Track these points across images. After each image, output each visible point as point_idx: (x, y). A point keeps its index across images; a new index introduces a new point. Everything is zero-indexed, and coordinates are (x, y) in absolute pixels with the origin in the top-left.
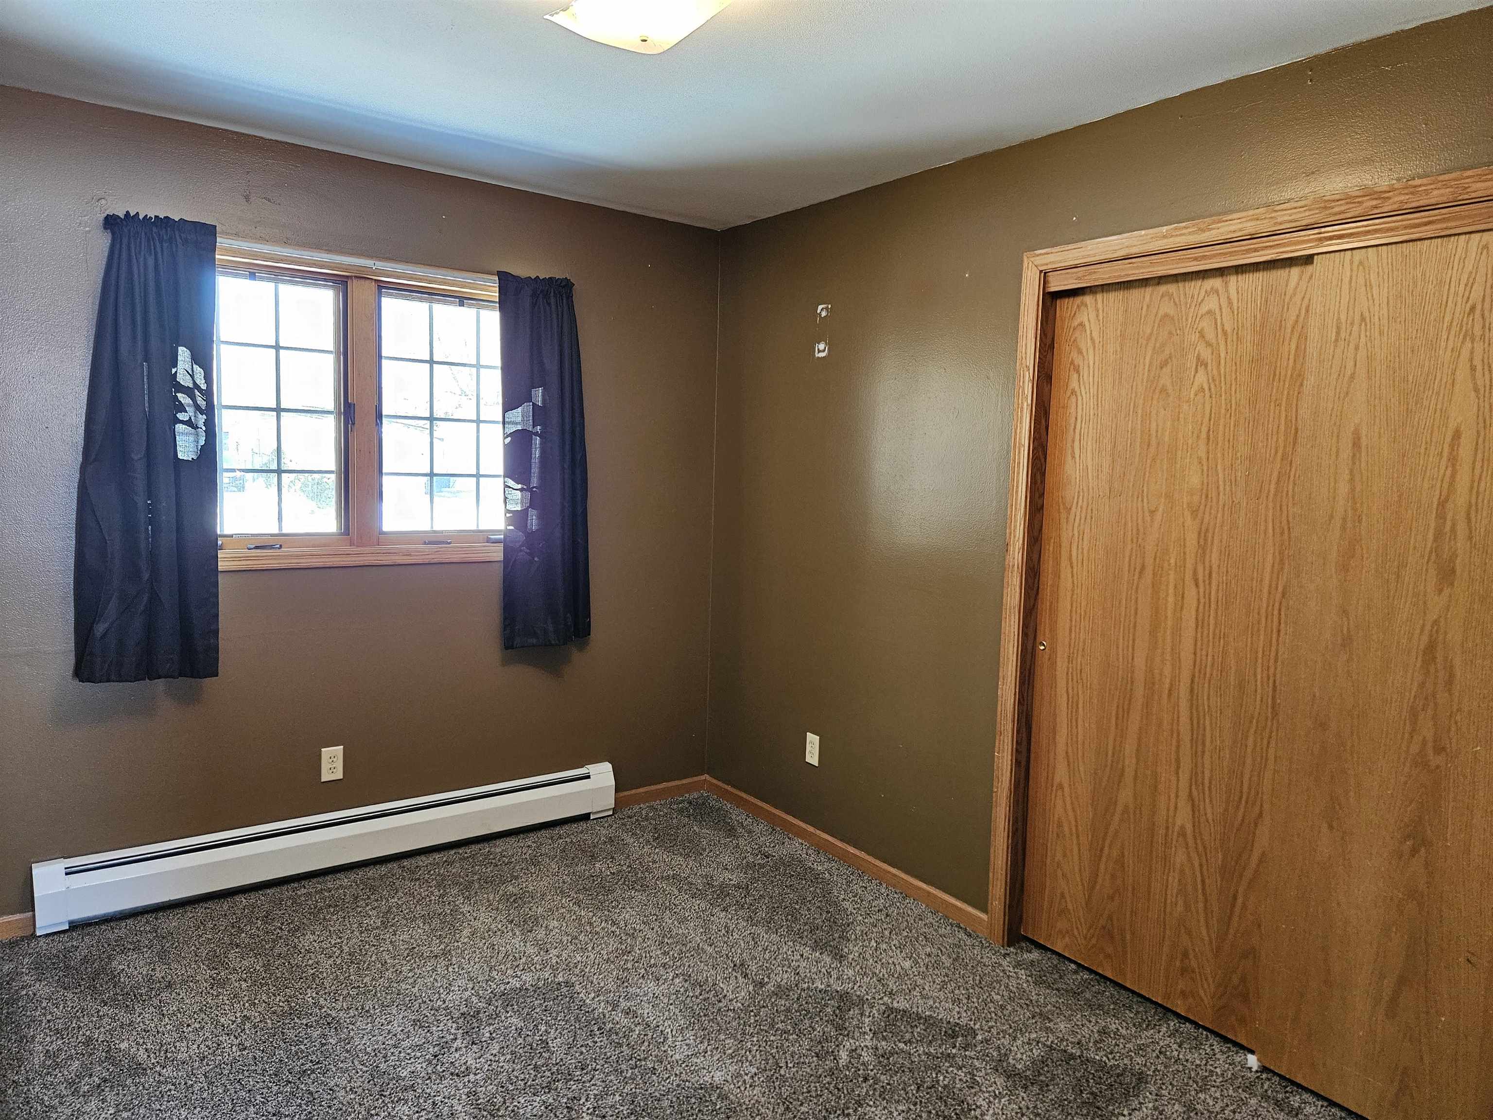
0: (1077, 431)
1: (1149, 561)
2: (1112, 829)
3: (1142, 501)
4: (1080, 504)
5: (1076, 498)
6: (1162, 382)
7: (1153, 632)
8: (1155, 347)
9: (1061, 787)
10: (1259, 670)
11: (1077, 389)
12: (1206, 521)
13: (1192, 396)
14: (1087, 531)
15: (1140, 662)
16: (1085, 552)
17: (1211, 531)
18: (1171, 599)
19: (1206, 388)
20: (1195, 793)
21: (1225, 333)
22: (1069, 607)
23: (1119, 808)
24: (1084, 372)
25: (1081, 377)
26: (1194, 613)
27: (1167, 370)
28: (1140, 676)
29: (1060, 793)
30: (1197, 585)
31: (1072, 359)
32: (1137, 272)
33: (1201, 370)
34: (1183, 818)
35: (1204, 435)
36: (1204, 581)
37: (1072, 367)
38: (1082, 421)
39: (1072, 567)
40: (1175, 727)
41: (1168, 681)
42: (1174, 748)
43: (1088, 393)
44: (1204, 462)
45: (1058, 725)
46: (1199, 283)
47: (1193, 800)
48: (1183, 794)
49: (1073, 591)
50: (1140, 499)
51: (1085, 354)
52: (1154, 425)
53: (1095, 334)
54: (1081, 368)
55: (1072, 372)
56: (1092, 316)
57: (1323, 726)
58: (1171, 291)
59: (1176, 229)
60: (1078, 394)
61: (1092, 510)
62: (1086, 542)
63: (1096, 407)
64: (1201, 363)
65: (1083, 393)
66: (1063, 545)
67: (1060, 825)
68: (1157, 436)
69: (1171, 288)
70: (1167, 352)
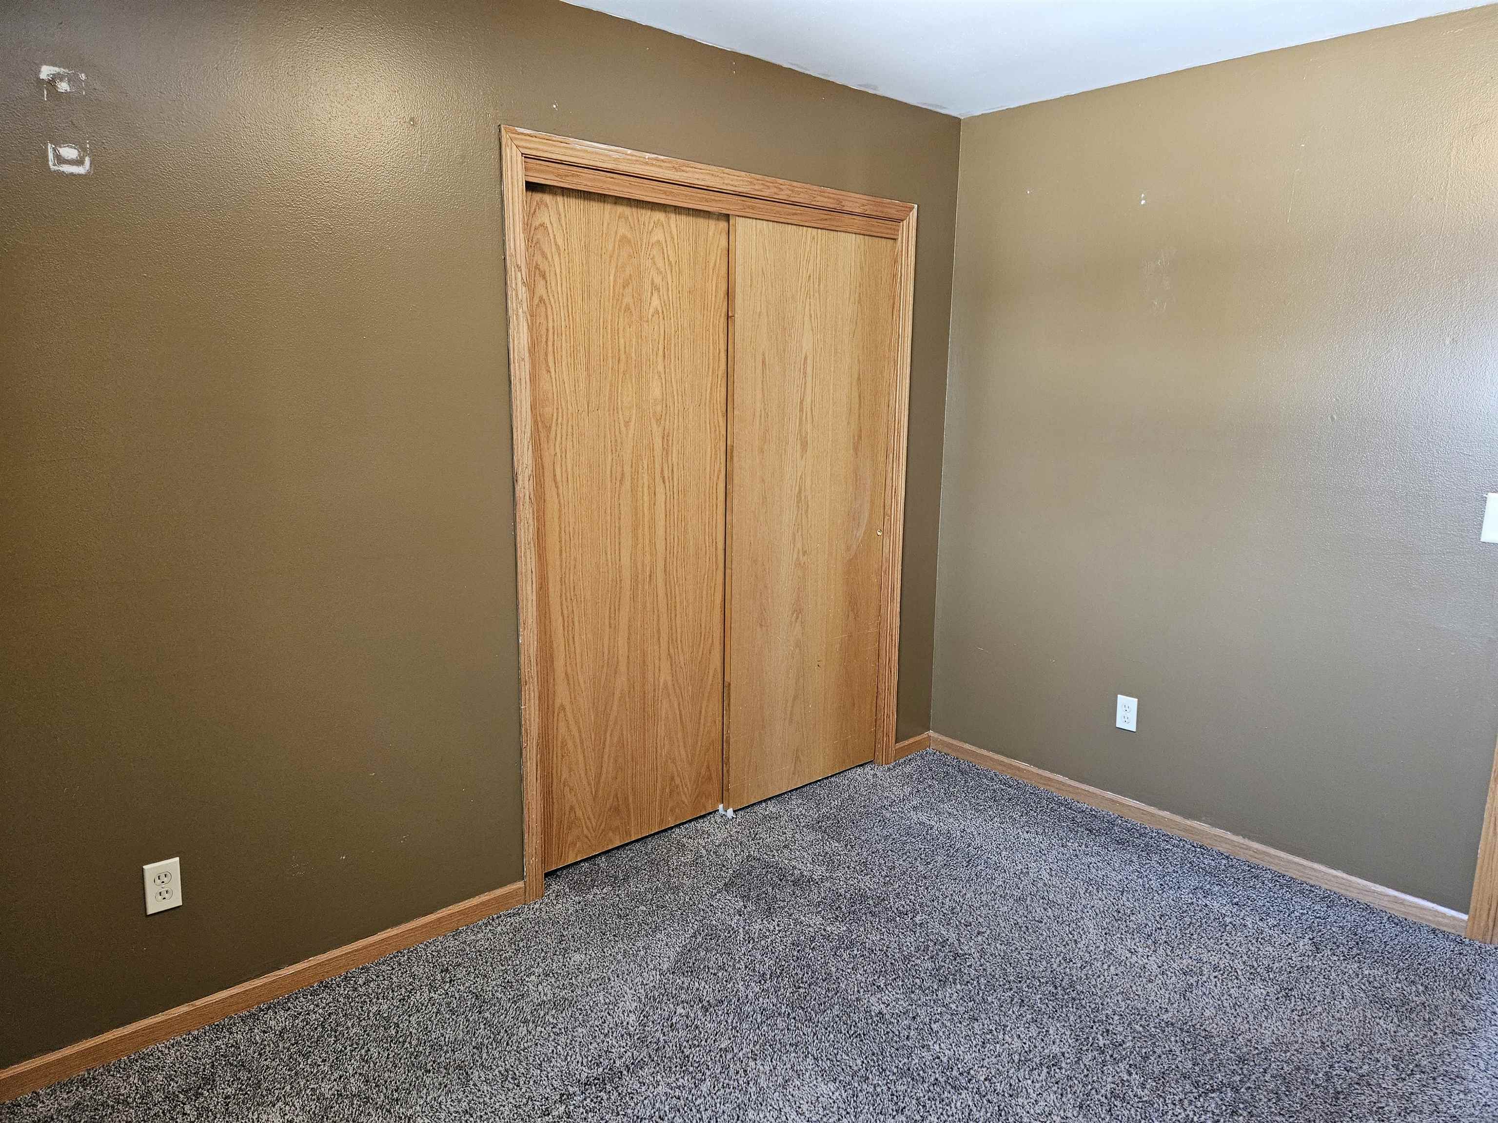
0: (550, 343)
1: (627, 469)
2: (612, 717)
3: (618, 412)
4: (560, 421)
5: (555, 415)
6: (625, 300)
7: (635, 529)
8: (617, 266)
9: (563, 708)
10: (707, 537)
11: (545, 297)
12: (667, 427)
13: (650, 317)
14: (569, 446)
15: (626, 560)
16: (569, 470)
17: (671, 435)
18: (646, 498)
19: (660, 311)
20: (672, 651)
21: (670, 263)
22: (557, 529)
23: (617, 694)
24: (550, 277)
25: (548, 283)
26: (663, 506)
27: (629, 290)
28: (626, 574)
29: (562, 715)
30: (664, 482)
31: (537, 264)
32: (617, 188)
33: (655, 294)
34: (665, 676)
35: (661, 352)
36: (669, 478)
37: (537, 272)
38: (554, 333)
39: (557, 487)
40: (655, 605)
41: (648, 568)
42: (655, 623)
43: (557, 302)
44: (663, 376)
45: (556, 650)
46: (649, 212)
47: (671, 657)
48: (664, 656)
49: (560, 511)
50: (616, 411)
51: (550, 259)
52: (622, 341)
53: (560, 242)
54: (547, 274)
55: (537, 277)
56: (554, 219)
57: (755, 561)
58: (626, 213)
59: (656, 159)
60: (547, 302)
61: (572, 426)
62: (569, 461)
63: (567, 319)
64: (655, 288)
65: (553, 302)
66: (546, 465)
67: (564, 744)
68: (625, 352)
69: (626, 210)
70: (628, 272)
